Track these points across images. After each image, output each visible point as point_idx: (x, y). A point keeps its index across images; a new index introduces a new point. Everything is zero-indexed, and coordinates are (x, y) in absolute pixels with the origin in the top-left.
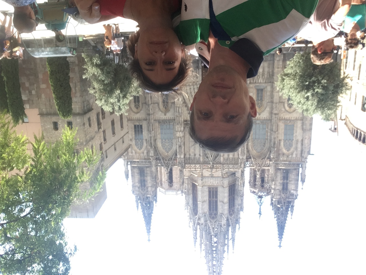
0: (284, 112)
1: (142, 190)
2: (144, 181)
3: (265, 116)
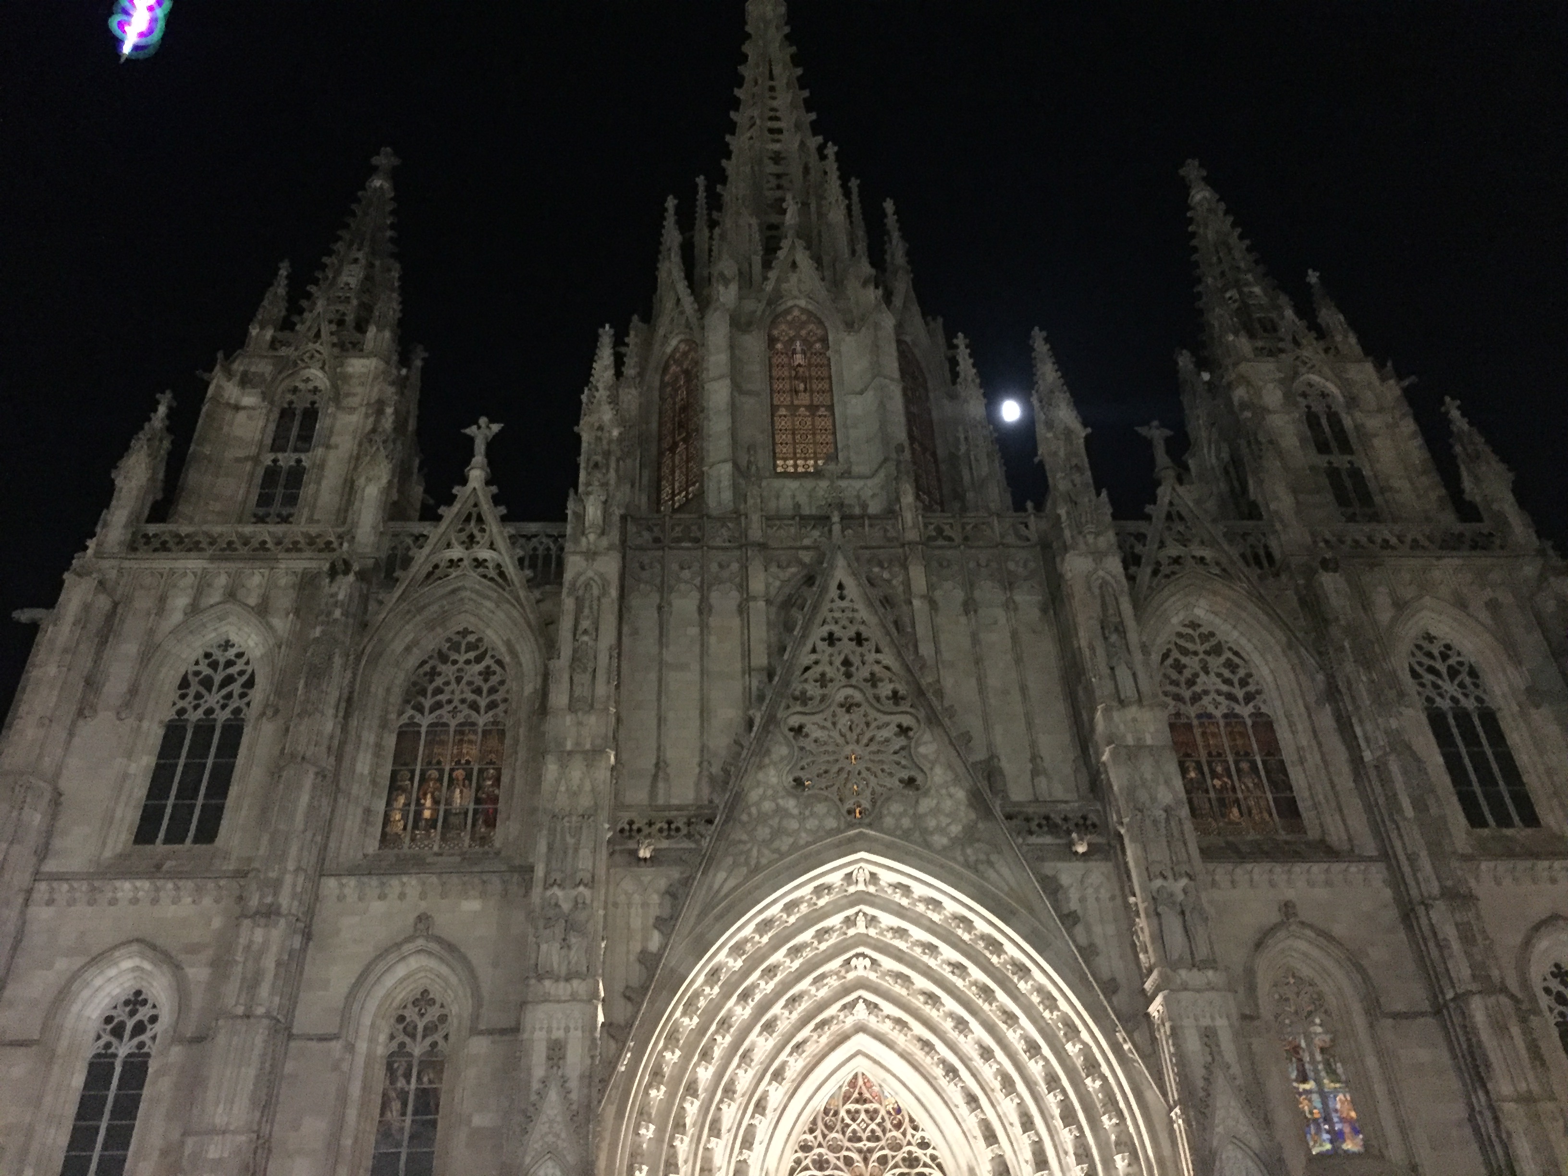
0: (193, 949)
1: (1324, 395)
2: (1323, 448)
3: (377, 907)
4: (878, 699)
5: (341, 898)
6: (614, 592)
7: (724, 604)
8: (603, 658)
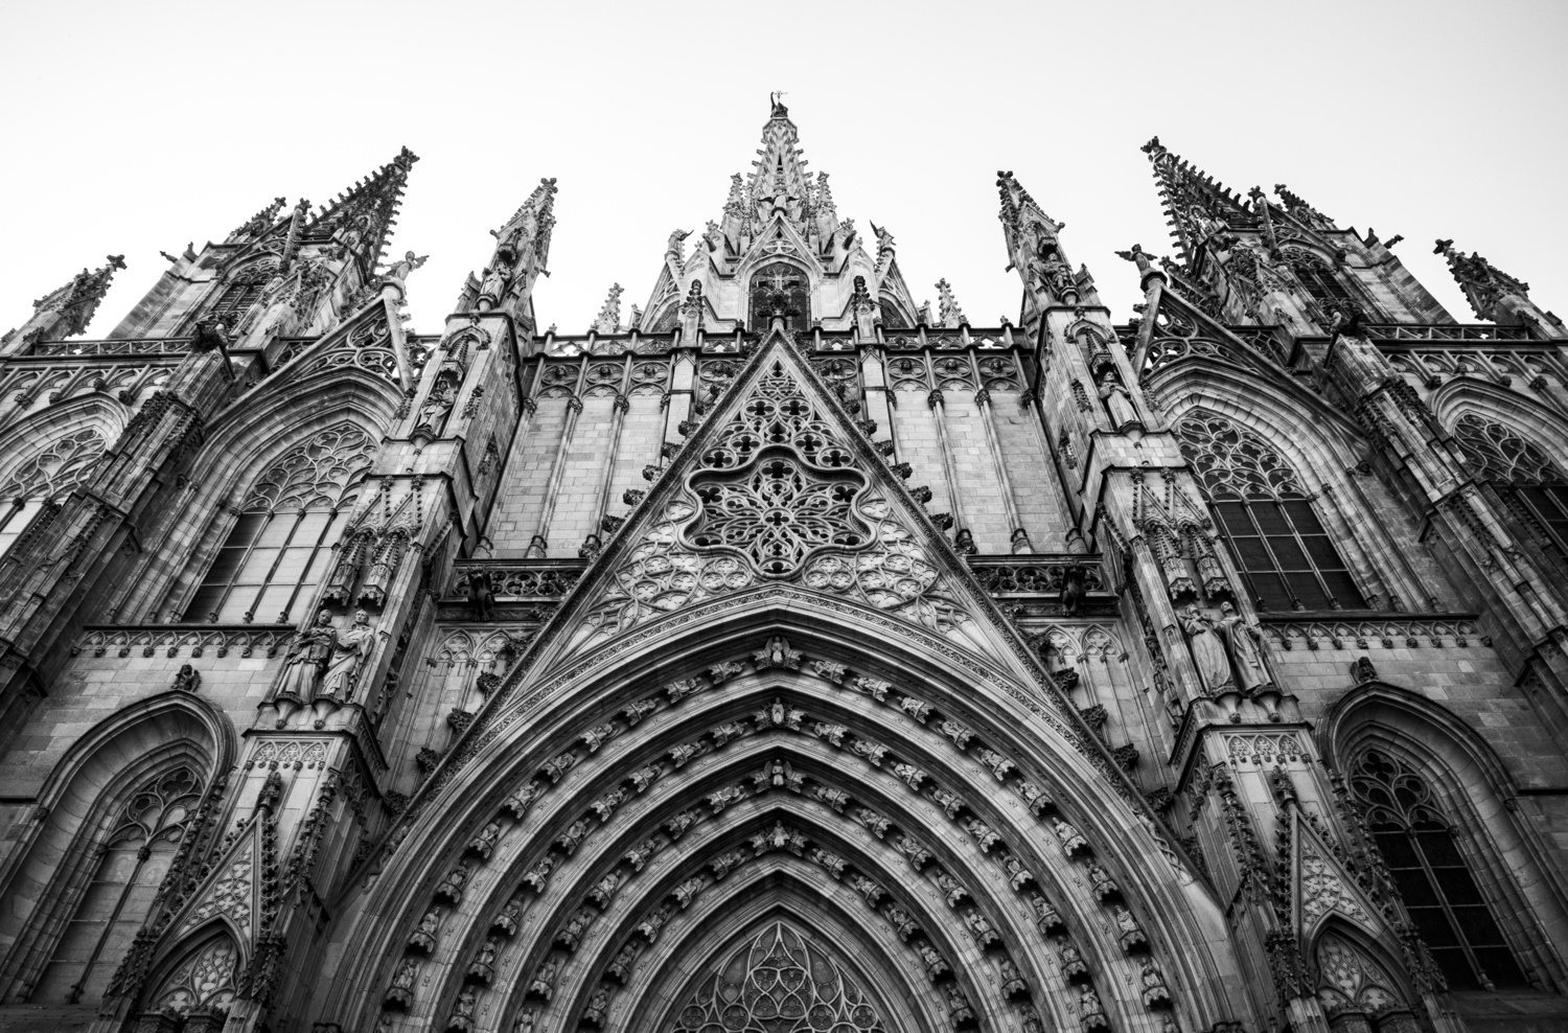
1: (1310, 258)
2: (1317, 292)
3: (140, 663)
4: (812, 460)
5: (100, 654)
6: (494, 347)
7: (644, 403)
8: (464, 397)
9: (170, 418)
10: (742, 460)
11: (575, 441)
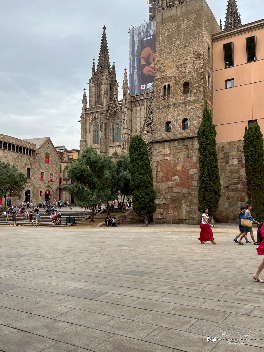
3: (112, 150)
5: (109, 149)
6: (126, 113)
7: (143, 107)
8: (126, 122)
9: (104, 125)
10: (150, 121)
11: (137, 115)
